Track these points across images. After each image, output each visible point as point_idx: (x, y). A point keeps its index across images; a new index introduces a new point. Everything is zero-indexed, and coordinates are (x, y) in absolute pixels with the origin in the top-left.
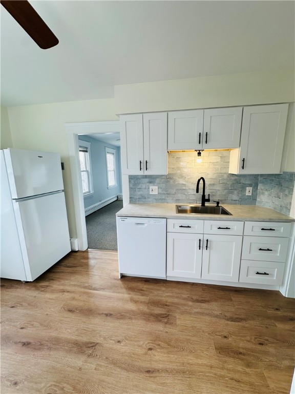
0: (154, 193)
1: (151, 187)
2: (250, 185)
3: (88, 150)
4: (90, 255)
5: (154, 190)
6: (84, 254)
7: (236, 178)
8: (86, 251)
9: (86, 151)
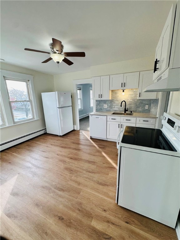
0: (105, 107)
1: (104, 105)
2: (147, 104)
3: (81, 89)
4: (80, 132)
5: (105, 106)
6: (78, 131)
7: (141, 101)
8: (79, 131)
9: (81, 90)
